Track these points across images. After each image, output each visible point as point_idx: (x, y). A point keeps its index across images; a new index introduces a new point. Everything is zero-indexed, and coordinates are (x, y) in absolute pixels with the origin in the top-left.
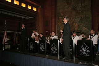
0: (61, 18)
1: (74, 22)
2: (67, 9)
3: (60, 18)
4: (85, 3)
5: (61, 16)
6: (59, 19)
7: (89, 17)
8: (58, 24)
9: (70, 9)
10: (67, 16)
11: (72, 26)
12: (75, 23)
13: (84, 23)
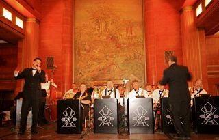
0: (85, 52)
1: (112, 64)
2: (99, 36)
3: (81, 52)
4: (133, 32)
5: (85, 50)
6: (79, 54)
7: (140, 56)
8: (79, 64)
9: (105, 37)
10: (98, 50)
11: (110, 70)
12: (115, 66)
13: (132, 67)
